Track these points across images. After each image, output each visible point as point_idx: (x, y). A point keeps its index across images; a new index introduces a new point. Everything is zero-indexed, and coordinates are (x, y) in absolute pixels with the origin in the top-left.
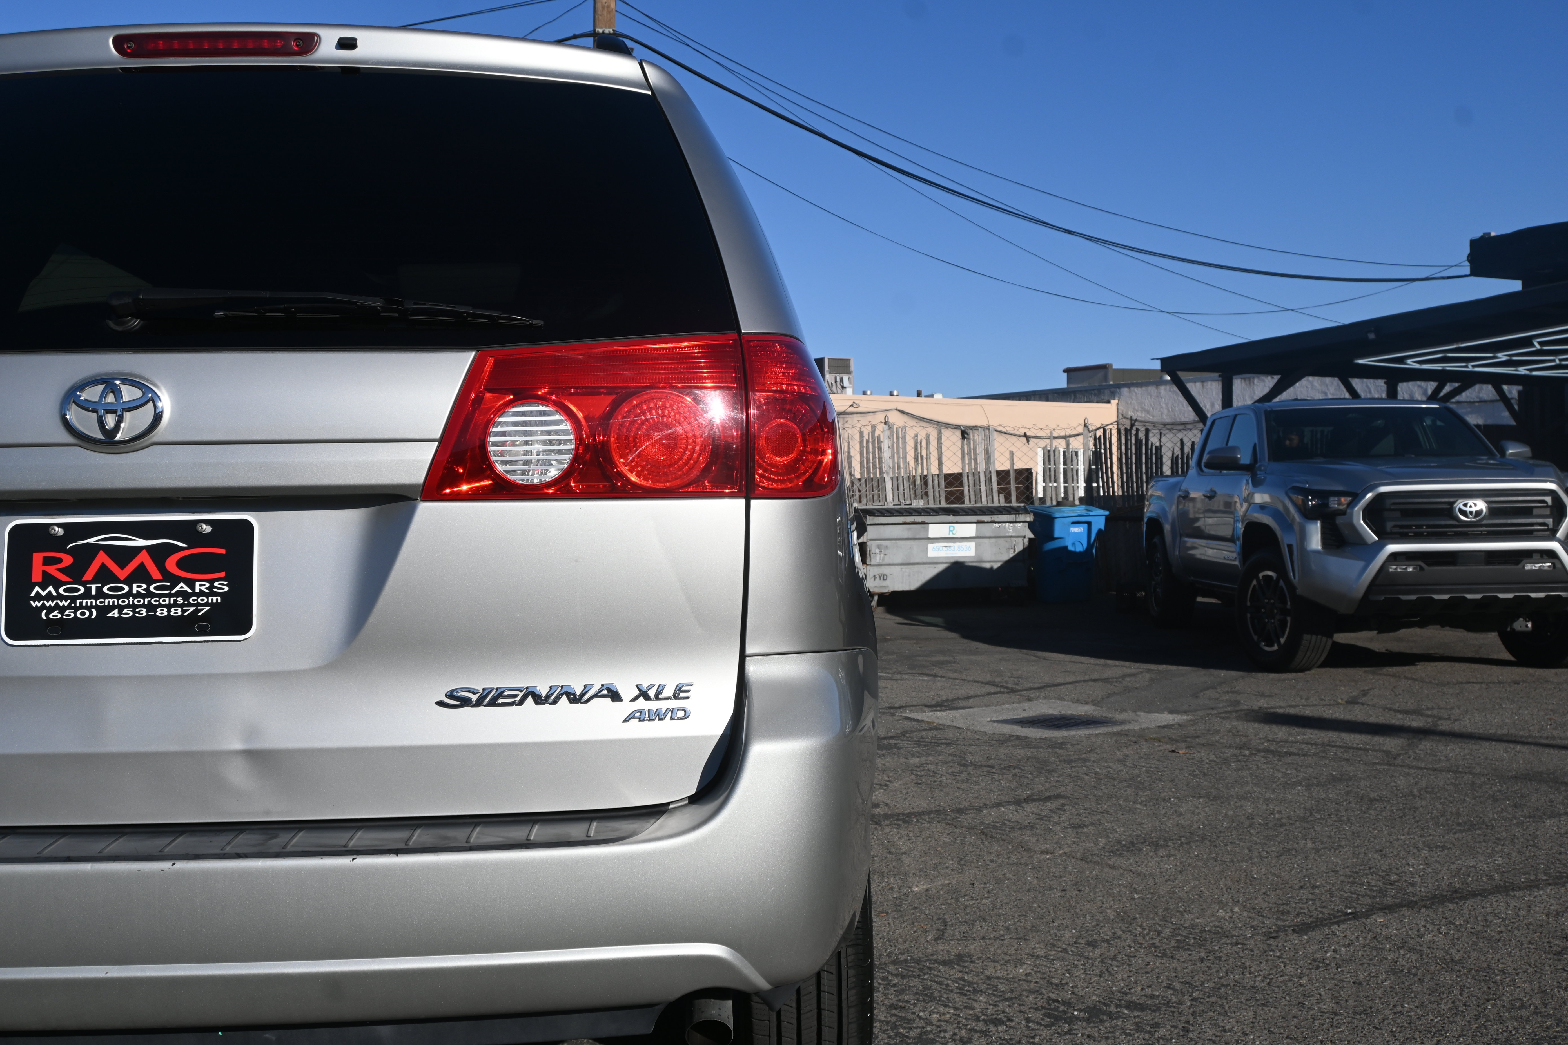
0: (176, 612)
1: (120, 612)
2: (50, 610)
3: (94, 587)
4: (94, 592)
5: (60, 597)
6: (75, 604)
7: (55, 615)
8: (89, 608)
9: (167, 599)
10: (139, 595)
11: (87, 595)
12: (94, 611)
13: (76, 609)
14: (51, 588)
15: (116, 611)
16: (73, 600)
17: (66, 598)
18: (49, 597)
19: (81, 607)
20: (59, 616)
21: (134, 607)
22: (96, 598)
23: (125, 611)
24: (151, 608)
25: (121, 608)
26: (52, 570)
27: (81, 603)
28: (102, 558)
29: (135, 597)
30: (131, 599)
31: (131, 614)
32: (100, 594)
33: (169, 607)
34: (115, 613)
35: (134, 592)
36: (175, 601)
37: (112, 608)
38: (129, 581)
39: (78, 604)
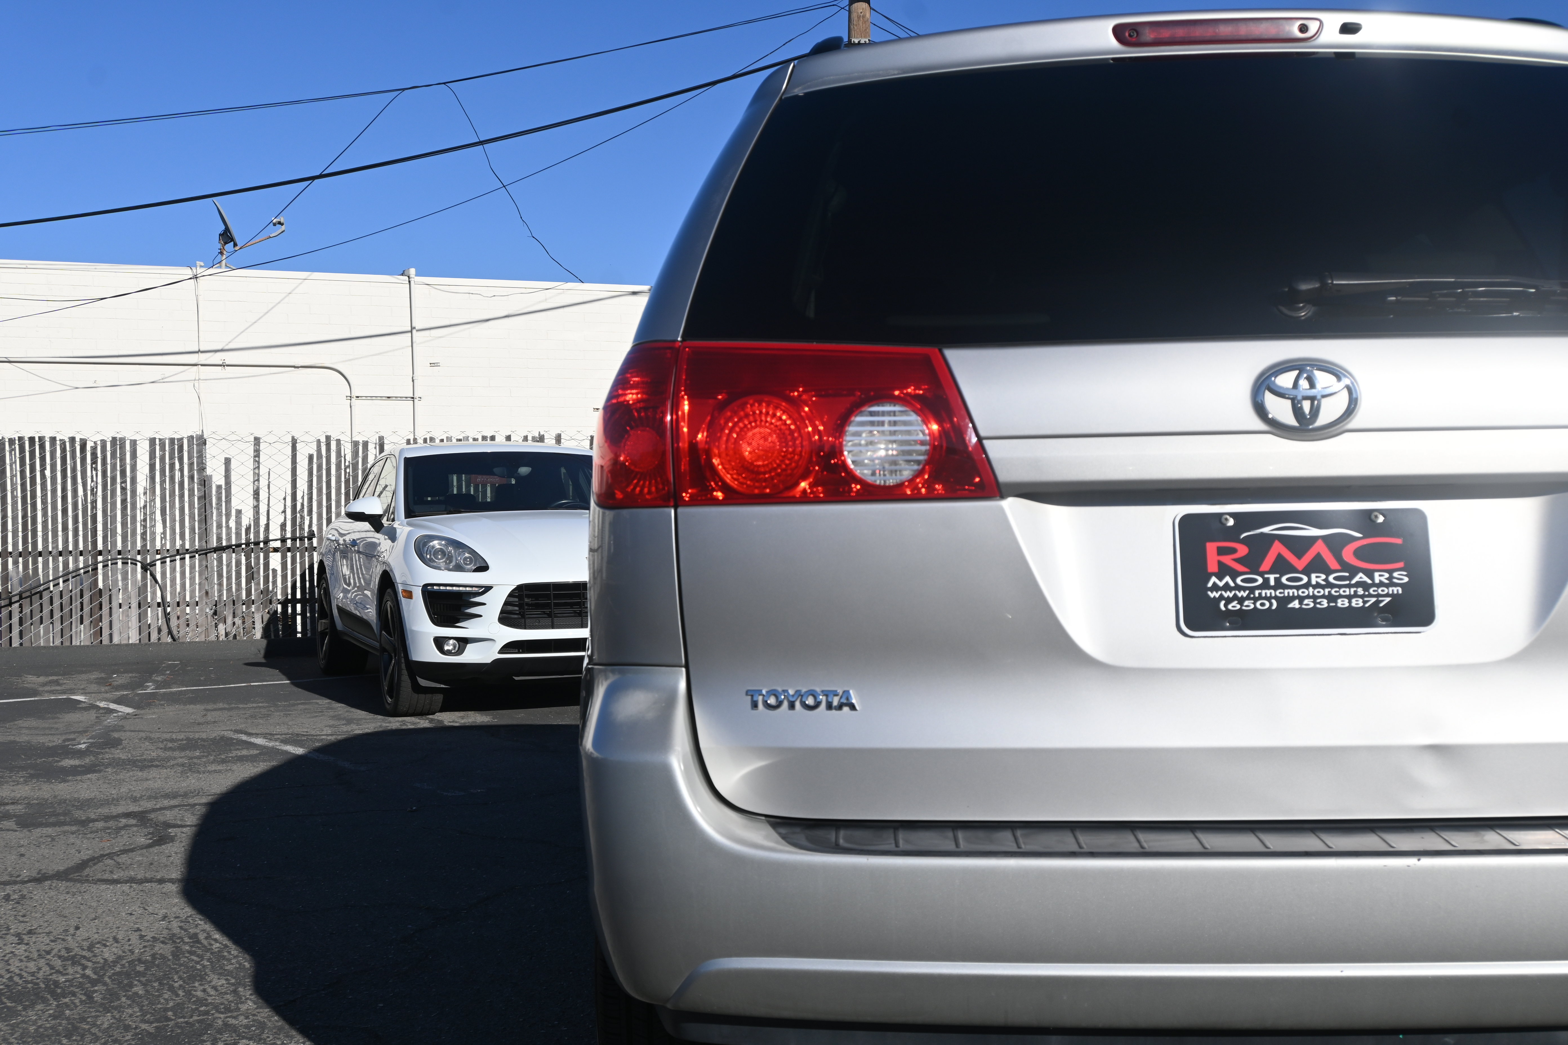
0: (1357, 603)
1: (1301, 603)
2: (1229, 601)
3: (1272, 578)
4: (1272, 583)
5: (1239, 588)
6: (1254, 594)
7: (1234, 606)
8: (1269, 599)
9: (1347, 590)
10: (1318, 585)
11: (1266, 585)
12: (1274, 602)
13: (1255, 600)
14: (1228, 579)
15: (1297, 602)
16: (1252, 590)
17: (1244, 589)
18: (1227, 587)
19: (1260, 597)
20: (1238, 607)
21: (1314, 597)
22: (1275, 588)
23: (1306, 602)
24: (1331, 598)
25: (1301, 599)
26: (1227, 560)
27: (1260, 594)
28: (1277, 548)
29: (1315, 587)
30: (1311, 589)
31: (1312, 605)
32: (1279, 585)
33: (1350, 597)
34: (1295, 604)
35: (1314, 582)
36: (1355, 592)
37: (1291, 599)
38: (1307, 572)
39: (1257, 595)
